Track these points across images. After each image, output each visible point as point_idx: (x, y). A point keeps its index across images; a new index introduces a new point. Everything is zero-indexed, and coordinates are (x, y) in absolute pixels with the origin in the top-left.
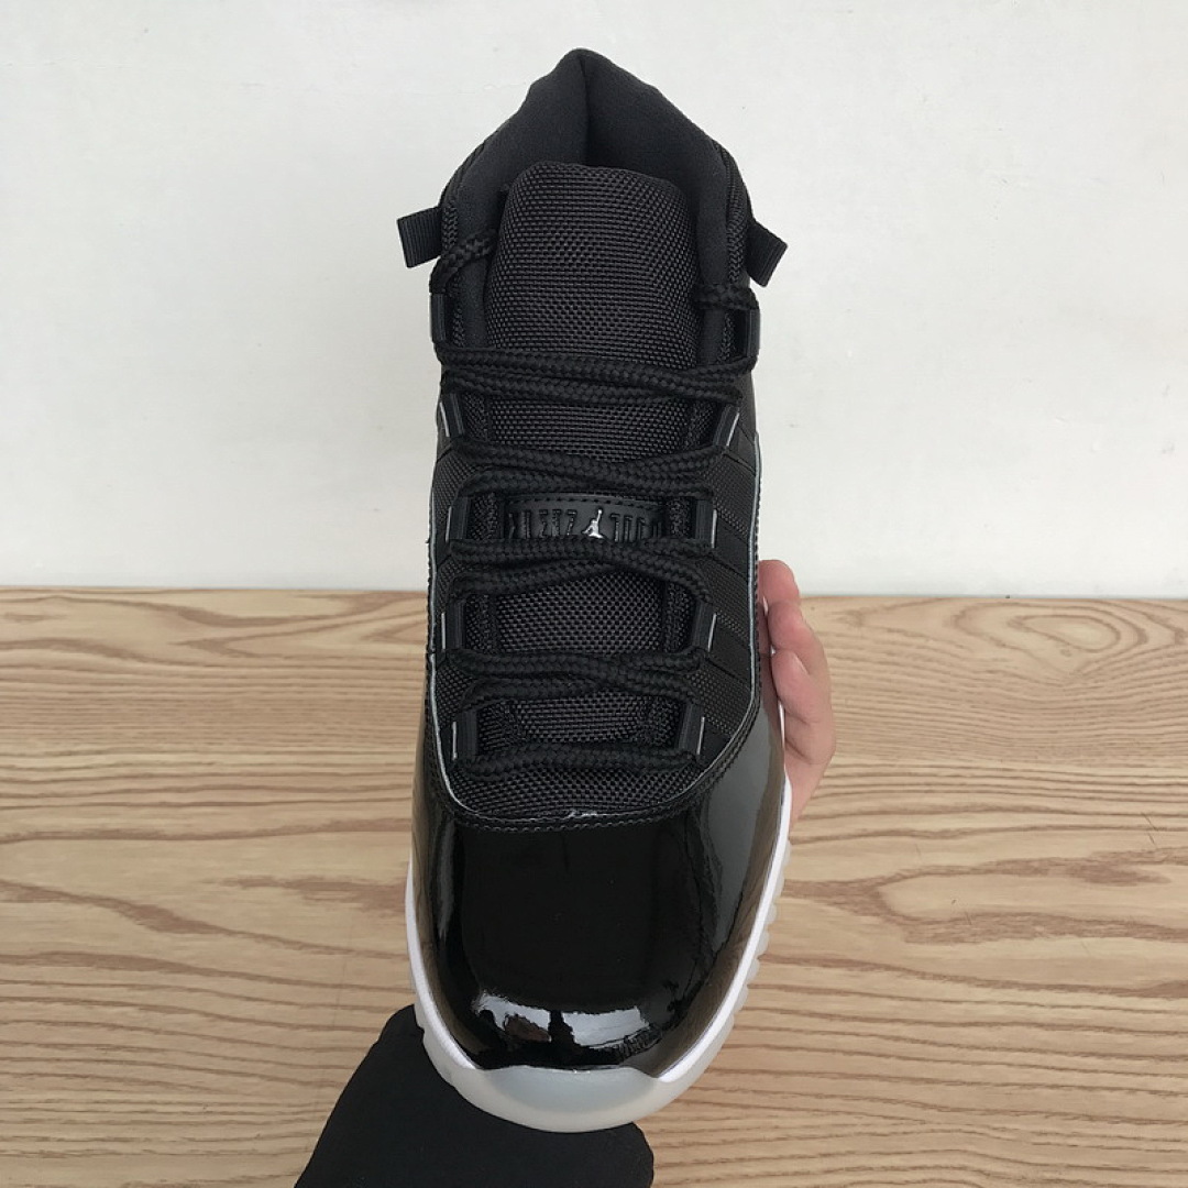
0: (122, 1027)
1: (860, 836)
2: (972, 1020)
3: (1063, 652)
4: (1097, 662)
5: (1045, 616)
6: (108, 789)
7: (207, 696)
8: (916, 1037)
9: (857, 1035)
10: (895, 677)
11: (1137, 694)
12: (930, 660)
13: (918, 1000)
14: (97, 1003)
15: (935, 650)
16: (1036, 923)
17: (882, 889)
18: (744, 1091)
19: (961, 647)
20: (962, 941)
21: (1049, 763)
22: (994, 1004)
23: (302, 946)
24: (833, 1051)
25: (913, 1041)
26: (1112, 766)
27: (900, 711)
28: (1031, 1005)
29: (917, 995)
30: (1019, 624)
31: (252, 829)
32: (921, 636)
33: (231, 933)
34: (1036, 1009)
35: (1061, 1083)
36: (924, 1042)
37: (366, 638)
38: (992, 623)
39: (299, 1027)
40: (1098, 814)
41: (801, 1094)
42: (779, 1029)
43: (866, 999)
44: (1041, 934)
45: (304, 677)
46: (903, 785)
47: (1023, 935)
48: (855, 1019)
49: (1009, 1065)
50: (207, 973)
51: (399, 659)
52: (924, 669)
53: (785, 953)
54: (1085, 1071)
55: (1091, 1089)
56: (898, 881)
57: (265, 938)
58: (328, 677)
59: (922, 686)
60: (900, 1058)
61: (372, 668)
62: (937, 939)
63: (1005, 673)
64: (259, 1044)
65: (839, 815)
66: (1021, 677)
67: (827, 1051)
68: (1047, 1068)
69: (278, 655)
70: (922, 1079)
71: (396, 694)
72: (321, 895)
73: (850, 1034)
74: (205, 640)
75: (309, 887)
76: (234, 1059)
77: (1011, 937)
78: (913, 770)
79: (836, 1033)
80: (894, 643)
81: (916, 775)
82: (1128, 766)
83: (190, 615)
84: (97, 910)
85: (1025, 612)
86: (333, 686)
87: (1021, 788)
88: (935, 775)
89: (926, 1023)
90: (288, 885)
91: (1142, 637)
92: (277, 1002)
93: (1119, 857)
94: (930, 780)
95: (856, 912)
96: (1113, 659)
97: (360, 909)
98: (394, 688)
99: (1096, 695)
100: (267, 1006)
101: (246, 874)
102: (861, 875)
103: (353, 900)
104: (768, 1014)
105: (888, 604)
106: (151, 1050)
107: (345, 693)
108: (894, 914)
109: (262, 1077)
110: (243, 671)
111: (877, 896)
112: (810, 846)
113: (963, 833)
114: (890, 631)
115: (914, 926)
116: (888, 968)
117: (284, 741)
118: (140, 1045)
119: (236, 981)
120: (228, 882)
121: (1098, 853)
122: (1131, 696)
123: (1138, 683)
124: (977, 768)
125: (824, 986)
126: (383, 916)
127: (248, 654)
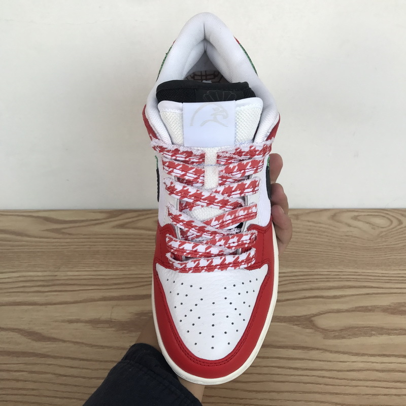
0: (21, 380)
1: (303, 298)
2: (351, 369)
3: (372, 228)
4: (385, 231)
5: (365, 215)
6: (17, 286)
7: (53, 250)
8: (331, 376)
9: (308, 376)
10: (312, 238)
11: (401, 243)
12: (324, 232)
13: (330, 361)
14: (11, 371)
15: (326, 228)
16: (372, 330)
17: (313, 319)
18: (266, 399)
19: (335, 227)
20: (344, 338)
21: (371, 269)
22: (359, 362)
23: (92, 346)
24: (299, 382)
25: (330, 378)
26: (395, 270)
27: (315, 251)
28: (373, 362)
29: (329, 359)
30: (355, 218)
31: (72, 300)
32: (320, 223)
33: (64, 341)
34: (375, 364)
35: (388, 393)
36: (334, 378)
37: (114, 227)
38: (346, 218)
39: (92, 378)
40: (391, 288)
41: (288, 400)
42: (278, 374)
43: (310, 361)
44: (374, 335)
45: (90, 242)
46: (318, 279)
47: (368, 335)
48: (306, 369)
49: (367, 386)
50: (55, 357)
51: (126, 235)
52: (322, 235)
53: (279, 344)
54: (396, 388)
55: (399, 395)
56: (319, 315)
57: (77, 343)
58: (100, 242)
59: (322, 241)
60: (325, 384)
61: (116, 238)
62: (335, 337)
63: (352, 236)
64: (76, 386)
65: (295, 291)
66: (358, 238)
67: (298, 382)
68: (382, 387)
69: (81, 234)
70: (334, 393)
71: (126, 248)
72: (99, 326)
73: (306, 376)
74: (53, 229)
75: (95, 322)
76: (66, 392)
77: (364, 336)
78: (322, 273)
79: (300, 375)
80: (310, 226)
81: (322, 275)
82: (400, 270)
83: (47, 220)
84: (11, 334)
85: (358, 214)
86: (102, 245)
87: (361, 279)
88: (329, 275)
89: (334, 370)
90: (86, 322)
91: (400, 222)
92: (83, 368)
93: (401, 304)
94: (327, 277)
95: (304, 328)
96: (391, 230)
97: (114, 331)
98: (125, 246)
99: (385, 244)
100: (79, 370)
101: (70, 318)
102: (305, 313)
103: (112, 327)
104: (274, 368)
105: (307, 211)
106: (33, 389)
107: (106, 248)
108: (318, 328)
109: (77, 399)
110: (68, 240)
111: (311, 321)
112: (284, 302)
113: (341, 297)
114: (309, 221)
115: (326, 333)
116: (318, 349)
117: (84, 266)
118: (28, 388)
119: (67, 360)
120: (63, 321)
121: (392, 303)
122: (398, 244)
123: (401, 239)
124: (345, 272)
125: (295, 357)
126: (123, 333)
127: (70, 234)
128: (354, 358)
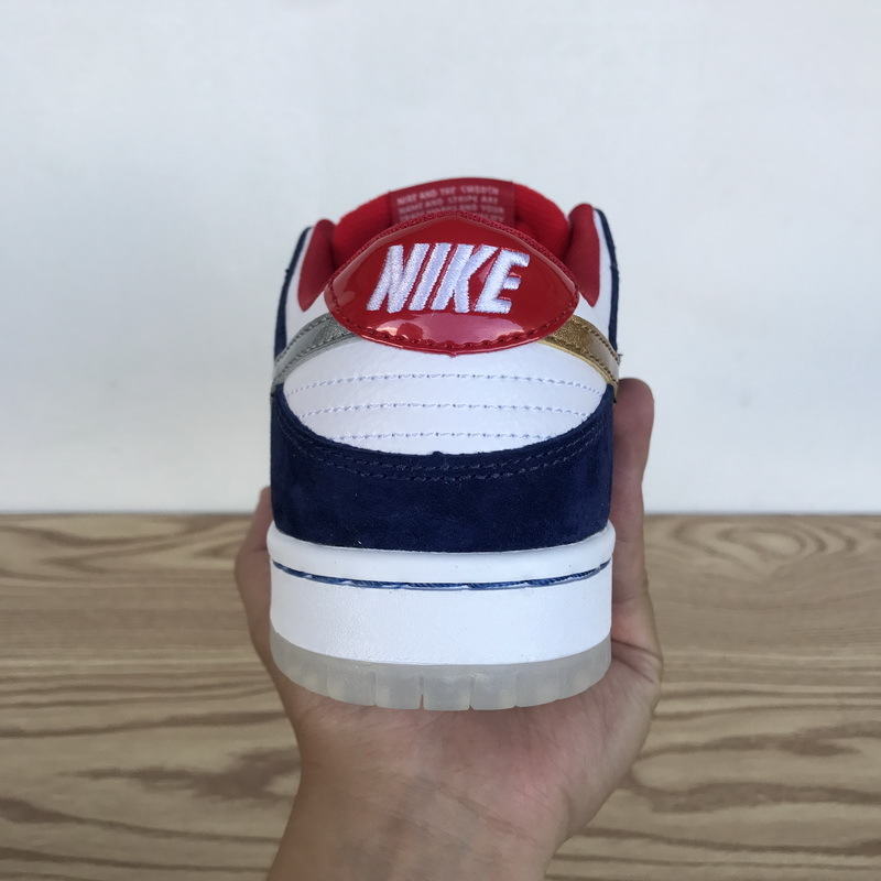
3: (762, 559)
4: (788, 567)
5: (745, 530)
13: (667, 864)
16: (758, 792)
20: (696, 809)
22: (729, 865)
23: (144, 831)
26: (807, 654)
28: (758, 865)
29: (665, 860)
30: (726, 536)
31: (102, 725)
33: (79, 821)
34: (763, 871)
37: (198, 555)
38: (705, 535)
43: (623, 864)
44: (763, 801)
47: (749, 803)
50: (58, 859)
56: (645, 758)
57: (111, 825)
62: (678, 809)
63: (718, 576)
72: (161, 784)
74: (65, 559)
75: (152, 777)
77: (740, 805)
82: (818, 653)
83: (51, 537)
85: (730, 527)
90: (132, 775)
91: (822, 546)
93: (820, 732)
97: (193, 796)
101: (95, 766)
103: (189, 787)
108: (642, 787)
113: (694, 715)
115: (659, 798)
116: (641, 836)
119: (85, 866)
120: (80, 774)
121: (803, 728)
125: (590, 854)
126: (213, 801)
127: (101, 571)
128: (719, 856)
